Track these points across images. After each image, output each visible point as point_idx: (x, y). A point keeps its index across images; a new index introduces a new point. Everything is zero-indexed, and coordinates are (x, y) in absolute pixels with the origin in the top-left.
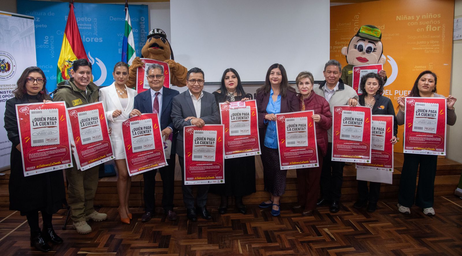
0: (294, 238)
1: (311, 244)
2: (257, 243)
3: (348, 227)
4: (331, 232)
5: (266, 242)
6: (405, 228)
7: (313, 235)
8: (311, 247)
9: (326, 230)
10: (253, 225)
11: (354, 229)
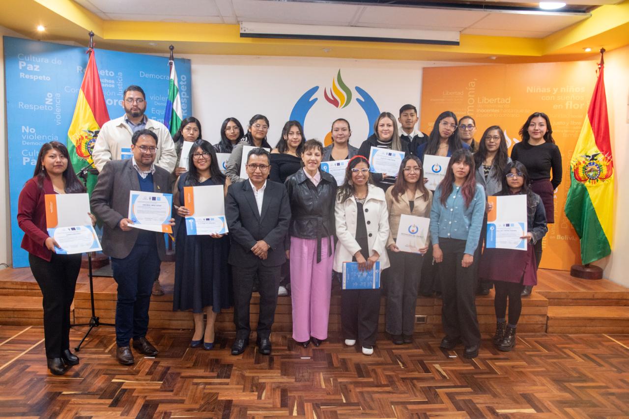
0: (393, 373)
1: (415, 382)
2: (345, 377)
3: (466, 364)
4: (442, 368)
5: (357, 376)
6: (543, 369)
7: (418, 371)
8: (414, 385)
9: (437, 366)
10: (341, 356)
11: (474, 367)
